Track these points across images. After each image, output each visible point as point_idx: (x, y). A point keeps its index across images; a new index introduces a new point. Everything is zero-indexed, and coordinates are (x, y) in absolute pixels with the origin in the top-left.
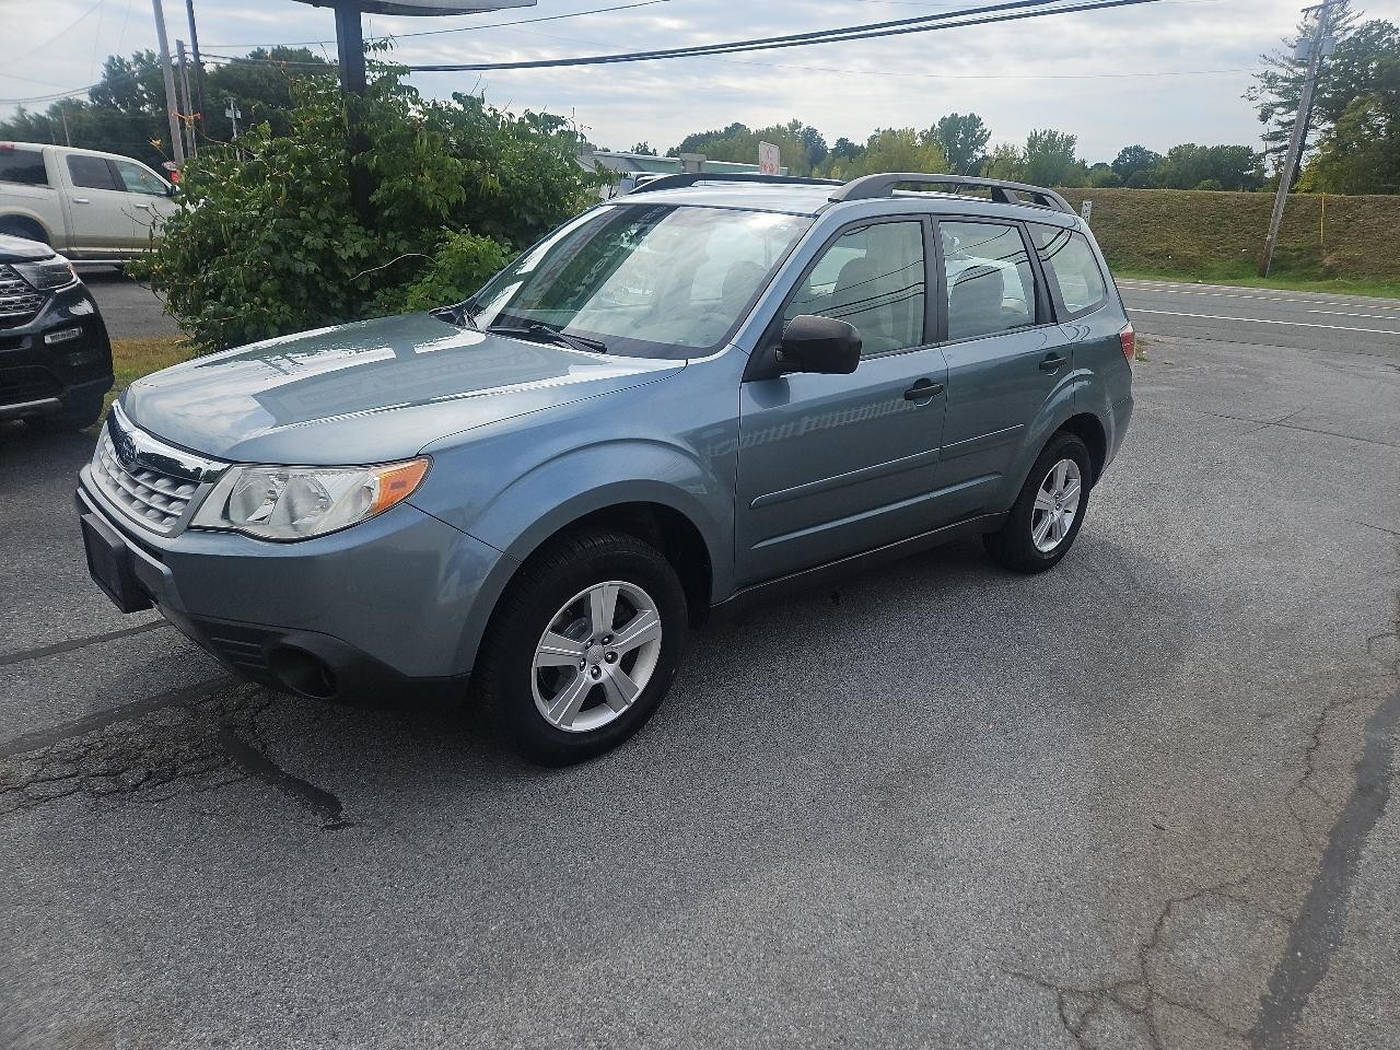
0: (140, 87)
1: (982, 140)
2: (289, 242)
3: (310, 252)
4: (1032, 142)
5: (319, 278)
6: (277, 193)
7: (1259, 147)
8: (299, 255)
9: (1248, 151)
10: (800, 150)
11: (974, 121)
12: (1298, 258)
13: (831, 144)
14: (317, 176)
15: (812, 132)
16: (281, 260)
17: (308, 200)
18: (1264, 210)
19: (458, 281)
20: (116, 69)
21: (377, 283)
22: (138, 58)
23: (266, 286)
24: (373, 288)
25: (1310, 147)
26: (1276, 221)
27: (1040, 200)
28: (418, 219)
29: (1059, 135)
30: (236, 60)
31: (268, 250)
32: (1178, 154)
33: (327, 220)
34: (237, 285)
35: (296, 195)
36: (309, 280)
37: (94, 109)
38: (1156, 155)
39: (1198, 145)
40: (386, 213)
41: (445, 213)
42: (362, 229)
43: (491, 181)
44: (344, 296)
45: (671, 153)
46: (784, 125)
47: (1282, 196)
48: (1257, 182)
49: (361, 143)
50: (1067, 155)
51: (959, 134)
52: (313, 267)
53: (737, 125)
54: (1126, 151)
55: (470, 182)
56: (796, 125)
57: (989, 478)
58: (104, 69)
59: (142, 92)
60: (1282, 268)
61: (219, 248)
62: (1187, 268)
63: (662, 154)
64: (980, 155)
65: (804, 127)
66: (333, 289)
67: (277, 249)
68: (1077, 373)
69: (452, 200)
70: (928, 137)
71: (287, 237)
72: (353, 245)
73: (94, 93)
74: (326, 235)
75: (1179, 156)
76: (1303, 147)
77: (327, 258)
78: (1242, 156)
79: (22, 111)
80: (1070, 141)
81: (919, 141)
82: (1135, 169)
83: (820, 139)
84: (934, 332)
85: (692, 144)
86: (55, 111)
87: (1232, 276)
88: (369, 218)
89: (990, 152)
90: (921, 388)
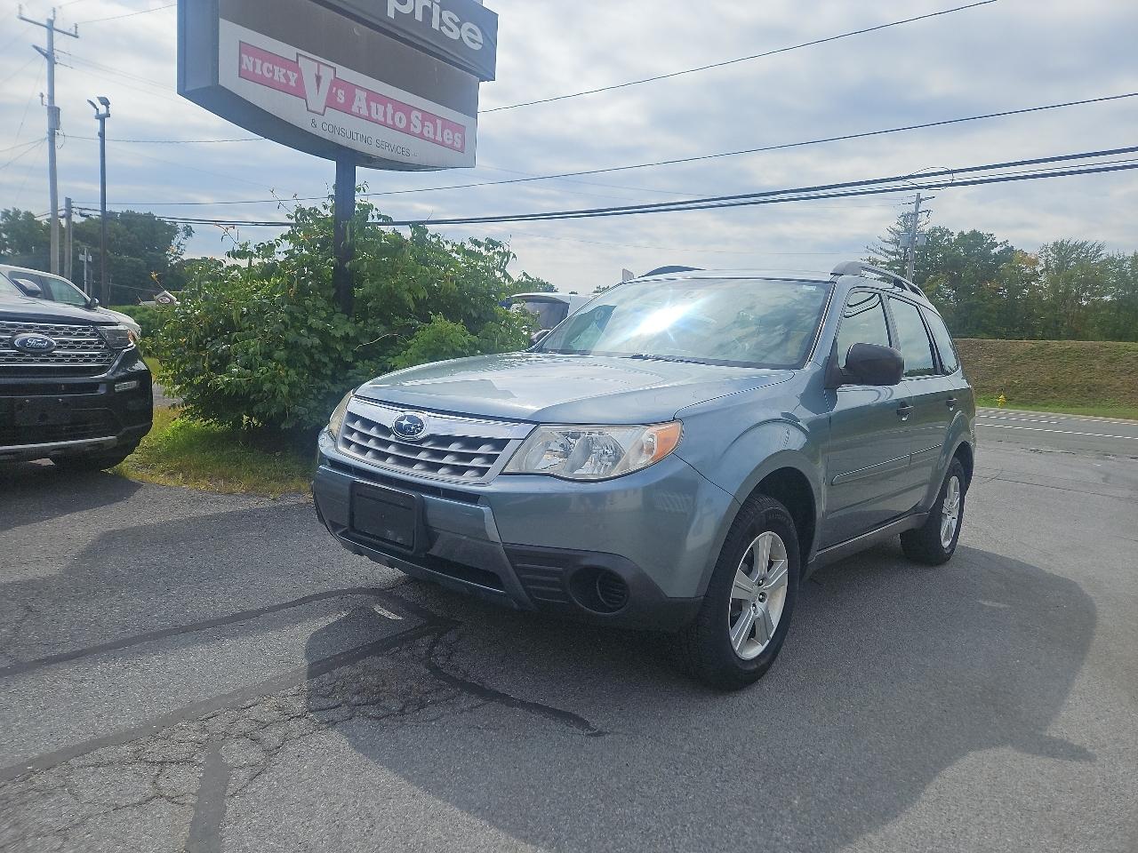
6: (290, 285)
31: (282, 327)
41: (412, 306)
67: (286, 327)
72: (343, 327)
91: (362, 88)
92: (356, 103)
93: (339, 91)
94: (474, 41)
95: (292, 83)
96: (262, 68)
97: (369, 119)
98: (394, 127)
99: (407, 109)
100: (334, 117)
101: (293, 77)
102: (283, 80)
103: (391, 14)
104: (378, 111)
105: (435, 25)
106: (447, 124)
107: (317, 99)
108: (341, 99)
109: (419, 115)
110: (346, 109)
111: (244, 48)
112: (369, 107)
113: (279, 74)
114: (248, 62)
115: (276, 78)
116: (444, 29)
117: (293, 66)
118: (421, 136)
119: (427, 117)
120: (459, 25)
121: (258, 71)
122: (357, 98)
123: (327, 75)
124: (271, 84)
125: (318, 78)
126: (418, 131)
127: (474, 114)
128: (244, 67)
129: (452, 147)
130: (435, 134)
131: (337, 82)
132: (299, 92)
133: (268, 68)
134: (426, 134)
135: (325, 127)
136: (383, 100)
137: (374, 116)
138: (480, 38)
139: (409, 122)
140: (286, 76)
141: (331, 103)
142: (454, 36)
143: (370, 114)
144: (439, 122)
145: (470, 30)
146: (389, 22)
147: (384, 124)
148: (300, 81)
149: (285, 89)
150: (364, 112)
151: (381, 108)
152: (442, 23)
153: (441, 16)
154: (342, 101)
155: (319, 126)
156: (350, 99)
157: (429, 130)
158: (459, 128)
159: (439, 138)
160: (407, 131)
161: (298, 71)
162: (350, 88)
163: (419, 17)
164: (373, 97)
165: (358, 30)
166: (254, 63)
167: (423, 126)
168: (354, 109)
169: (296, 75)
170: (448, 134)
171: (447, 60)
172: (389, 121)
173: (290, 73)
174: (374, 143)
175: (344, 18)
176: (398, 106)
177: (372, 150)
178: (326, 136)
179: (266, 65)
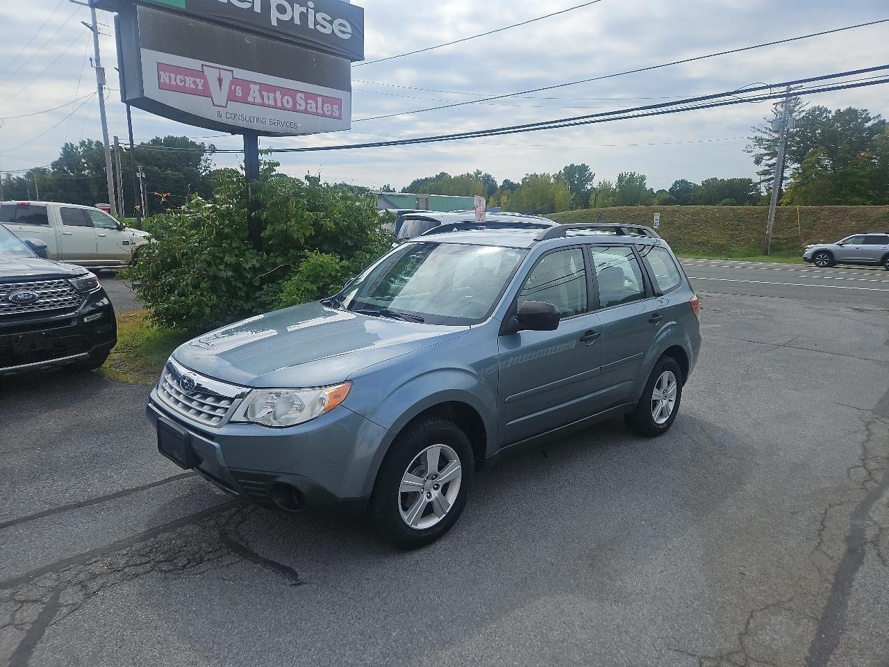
0: (83, 160)
1: (591, 178)
2: (216, 260)
3: (227, 265)
4: (621, 178)
5: (231, 279)
6: (210, 233)
7: (756, 179)
8: (222, 267)
9: (750, 181)
10: (481, 186)
11: (584, 168)
12: (786, 244)
13: (500, 183)
14: (232, 222)
15: (488, 177)
16: (212, 270)
17: (227, 237)
18: (763, 217)
19: (311, 279)
20: (69, 151)
21: (263, 281)
22: (83, 144)
23: (203, 285)
24: (262, 284)
25: (786, 178)
26: (771, 222)
28: (289, 247)
29: (636, 175)
31: (205, 265)
32: (707, 184)
33: (237, 248)
34: (187, 285)
35: (221, 236)
36: (227, 281)
37: (54, 173)
38: (694, 184)
39: (719, 179)
40: (271, 242)
41: (302, 241)
42: (255, 251)
43: (329, 224)
44: (245, 289)
45: (404, 190)
46: (471, 173)
47: (773, 209)
48: (756, 200)
49: (256, 205)
50: (642, 186)
51: (576, 175)
52: (230, 273)
53: (443, 174)
54: (677, 182)
55: (316, 224)
56: (479, 173)
57: (626, 383)
58: (61, 151)
59: (84, 163)
60: (777, 250)
61: (175, 264)
62: (721, 251)
63: (398, 190)
64: (589, 187)
65: (483, 174)
66: (240, 285)
67: (209, 264)
68: (669, 323)
69: (307, 234)
70: (558, 178)
71: (215, 257)
72: (252, 261)
73: (54, 165)
74: (236, 256)
76: (783, 178)
77: (237, 268)
78: (745, 184)
79: (9, 175)
80: (643, 178)
81: (552, 180)
82: (682, 194)
83: (493, 180)
85: (417, 187)
86: (29, 175)
87: (746, 255)
88: (259, 245)
89: (595, 186)
90: (588, 335)
91: (255, 83)
92: (251, 94)
93: (237, 88)
94: (344, 33)
95: (200, 87)
96: (178, 80)
97: (263, 105)
98: (283, 108)
99: (292, 93)
100: (235, 107)
101: (200, 82)
102: (193, 86)
103: (274, 23)
104: (269, 98)
105: (311, 26)
106: (326, 99)
107: (220, 96)
108: (239, 93)
109: (302, 95)
110: (244, 100)
111: (161, 67)
112: (262, 97)
113: (189, 82)
114: (165, 77)
115: (187, 85)
116: (318, 27)
117: (200, 74)
118: (306, 112)
119: (309, 96)
120: (331, 22)
121: (173, 83)
122: (252, 92)
123: (227, 77)
124: (184, 90)
125: (220, 81)
126: (302, 108)
127: (350, 90)
128: (162, 81)
129: (331, 117)
130: (317, 108)
131: (235, 81)
132: (206, 93)
133: (181, 79)
134: (309, 110)
135: (229, 116)
136: (272, 89)
137: (266, 102)
138: (349, 29)
139: (295, 102)
140: (194, 82)
141: (232, 97)
142: (327, 31)
143: (263, 102)
144: (320, 99)
145: (341, 25)
146: (273, 29)
147: (275, 107)
148: (206, 84)
149: (195, 92)
150: (258, 100)
151: (272, 95)
152: (316, 23)
153: (315, 17)
154: (241, 95)
155: (224, 116)
156: (246, 92)
157: (312, 105)
158: (338, 102)
159: (320, 111)
160: (294, 109)
161: (204, 77)
162: (246, 85)
163: (297, 21)
164: (264, 87)
165: (249, 39)
166: (170, 77)
167: (307, 103)
168: (250, 99)
169: (202, 81)
170: (327, 107)
171: (323, 51)
172: (279, 104)
173: (198, 80)
174: (268, 122)
175: (238, 33)
176: (285, 92)
177: (267, 128)
178: (230, 122)
179: (179, 77)
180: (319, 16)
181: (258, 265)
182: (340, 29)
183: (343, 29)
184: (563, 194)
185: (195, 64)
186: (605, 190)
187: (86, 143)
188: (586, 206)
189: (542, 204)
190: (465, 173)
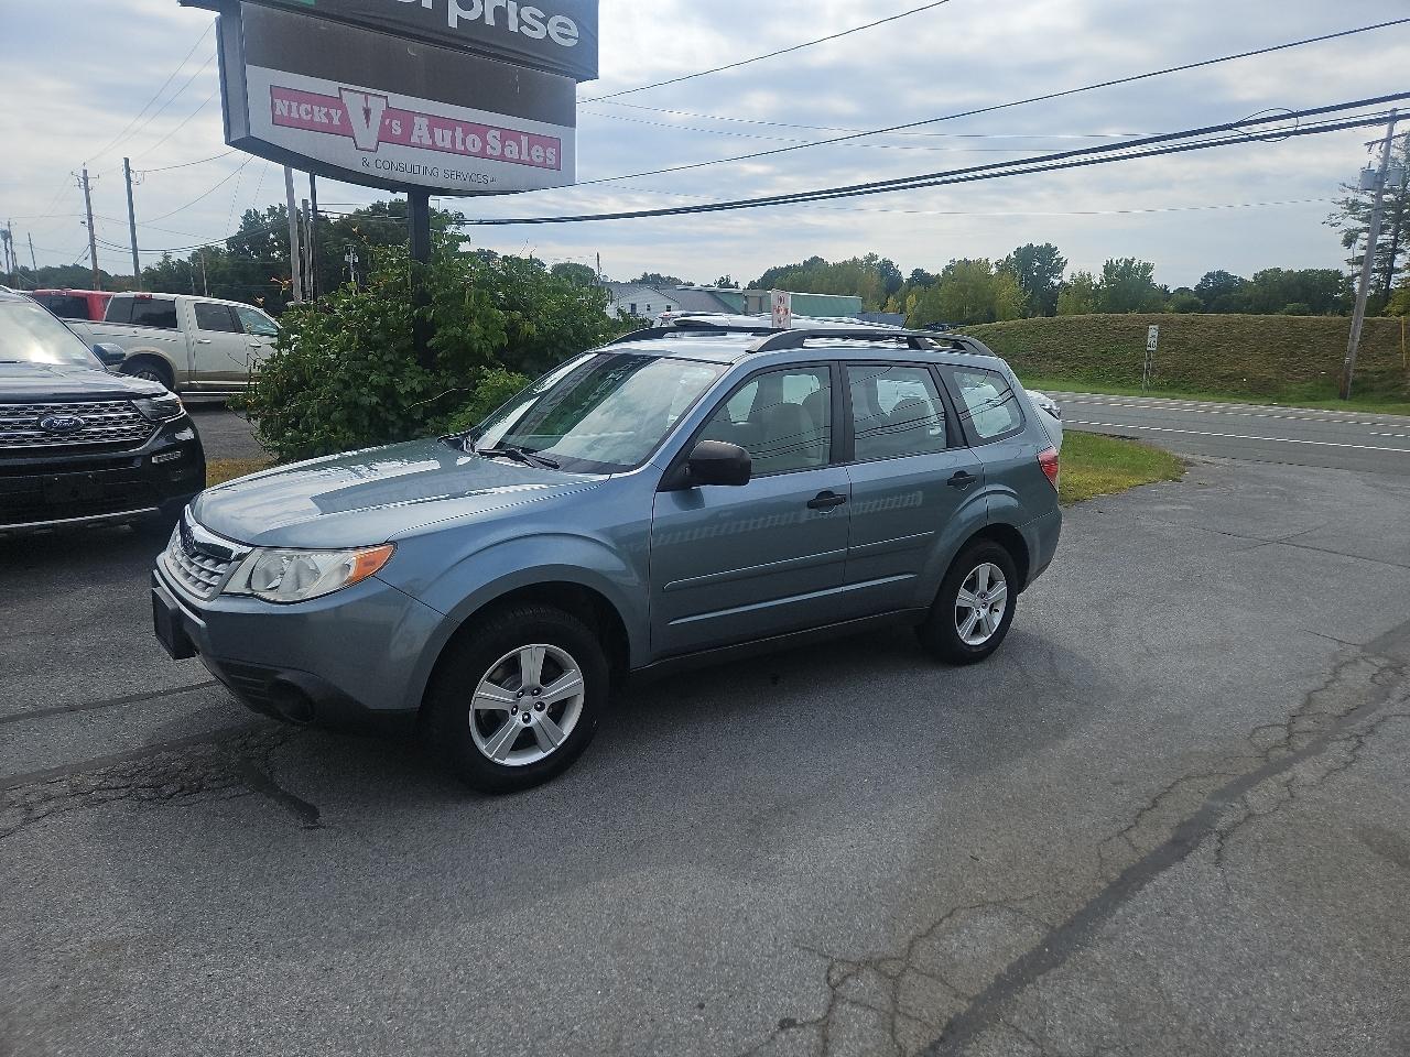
0: (272, 236)
1: (1058, 267)
2: (359, 379)
3: (375, 388)
4: (1109, 269)
5: (380, 409)
6: (350, 340)
7: (1347, 271)
8: (364, 390)
9: (1338, 274)
10: (876, 279)
11: (1049, 251)
12: (1380, 380)
13: (906, 275)
14: (384, 327)
15: (888, 264)
16: (350, 395)
17: (376, 346)
18: (1342, 334)
20: (251, 219)
21: (428, 413)
22: (272, 210)
23: (336, 415)
24: (426, 416)
25: (1399, 271)
26: (1354, 344)
27: (958, 346)
28: (466, 359)
29: (1136, 262)
30: (358, 211)
31: (338, 387)
32: (1264, 278)
33: (390, 362)
34: (313, 415)
35: (367, 343)
36: (373, 412)
38: (1241, 279)
39: (1284, 270)
40: (441, 355)
41: (489, 354)
42: (420, 368)
43: (530, 328)
44: (400, 423)
45: (752, 285)
46: (861, 258)
47: (1358, 321)
48: (1345, 307)
49: (423, 299)
50: (1146, 282)
51: (1035, 263)
52: (375, 400)
53: (815, 259)
54: (1209, 275)
55: (512, 329)
56: (872, 257)
58: (241, 222)
59: (273, 241)
60: (1364, 391)
61: (304, 382)
62: (1263, 391)
63: (743, 285)
64: (1057, 282)
65: (880, 259)
66: (392, 418)
67: (347, 385)
68: (990, 488)
69: (495, 343)
70: (1004, 267)
71: (356, 376)
72: (410, 381)
73: (230, 242)
74: (390, 374)
75: (1264, 279)
76: (1392, 270)
77: (388, 393)
78: (1330, 279)
80: (1147, 268)
81: (994, 270)
82: (1219, 294)
83: (896, 271)
84: (840, 453)
85: (773, 279)
86: (195, 257)
87: (1312, 398)
88: (427, 360)
89: (1066, 279)
90: (825, 499)
91: (422, 115)
92: (416, 132)
93: (394, 122)
94: (566, 37)
95: (336, 122)
96: (301, 111)
97: (434, 147)
98: (465, 153)
99: (481, 130)
100: (389, 151)
101: (336, 115)
102: (324, 120)
103: (453, 23)
104: (443, 137)
105: (513, 27)
106: (534, 139)
107: (367, 134)
108: (397, 130)
109: (498, 133)
110: (405, 141)
111: (275, 91)
112: (432, 136)
113: (320, 116)
114: (282, 107)
115: (316, 119)
116: (524, 29)
117: (337, 102)
118: (502, 158)
119: (507, 135)
120: (545, 21)
121: (294, 115)
122: (417, 128)
123: (377, 106)
124: (311, 126)
125: (367, 112)
126: (497, 153)
127: (572, 124)
128: (278, 112)
129: (544, 166)
130: (520, 153)
131: (390, 112)
132: (345, 130)
133: (306, 110)
134: (508, 155)
135: (380, 164)
136: (450, 124)
137: (440, 144)
138: (574, 32)
139: (485, 143)
140: (328, 115)
141: (385, 136)
142: (539, 35)
143: (434, 142)
144: (524, 140)
145: (560, 24)
146: (451, 33)
147: (453, 151)
148: (345, 118)
149: (328, 129)
150: (427, 141)
151: (448, 133)
152: (521, 23)
153: (519, 15)
154: (399, 132)
155: (372, 164)
156: (408, 128)
157: (512, 150)
158: (555, 142)
159: (524, 157)
160: (483, 155)
161: (342, 107)
162: (407, 117)
163: (490, 20)
164: (436, 122)
165: (413, 49)
166: (290, 107)
167: (504, 146)
168: (414, 139)
169: (339, 112)
170: (537, 151)
171: (533, 66)
172: (459, 146)
173: (333, 111)
174: (441, 174)
175: (394, 39)
176: (470, 128)
177: (440, 183)
178: (381, 173)
179: (303, 107)
180: (525, 13)
181: (419, 389)
182: (559, 30)
183: (566, 31)
184: (1010, 292)
185: (328, 87)
186: (1082, 288)
187: (277, 210)
188: (1051, 312)
189: (974, 310)
190: (849, 258)
